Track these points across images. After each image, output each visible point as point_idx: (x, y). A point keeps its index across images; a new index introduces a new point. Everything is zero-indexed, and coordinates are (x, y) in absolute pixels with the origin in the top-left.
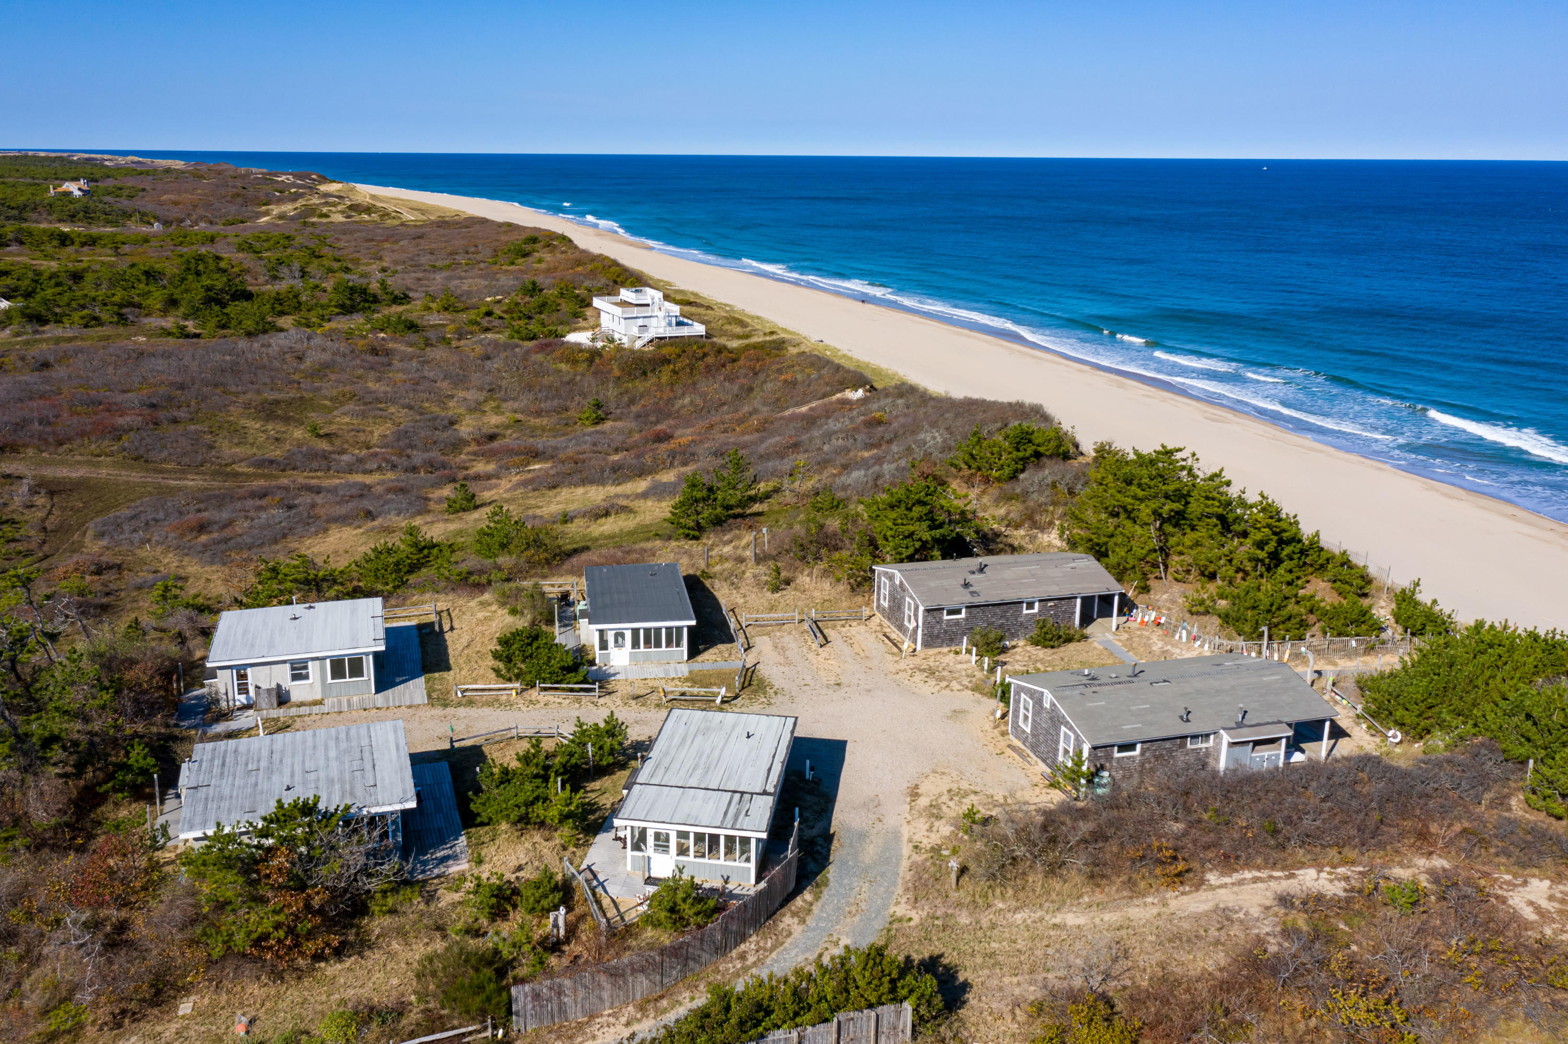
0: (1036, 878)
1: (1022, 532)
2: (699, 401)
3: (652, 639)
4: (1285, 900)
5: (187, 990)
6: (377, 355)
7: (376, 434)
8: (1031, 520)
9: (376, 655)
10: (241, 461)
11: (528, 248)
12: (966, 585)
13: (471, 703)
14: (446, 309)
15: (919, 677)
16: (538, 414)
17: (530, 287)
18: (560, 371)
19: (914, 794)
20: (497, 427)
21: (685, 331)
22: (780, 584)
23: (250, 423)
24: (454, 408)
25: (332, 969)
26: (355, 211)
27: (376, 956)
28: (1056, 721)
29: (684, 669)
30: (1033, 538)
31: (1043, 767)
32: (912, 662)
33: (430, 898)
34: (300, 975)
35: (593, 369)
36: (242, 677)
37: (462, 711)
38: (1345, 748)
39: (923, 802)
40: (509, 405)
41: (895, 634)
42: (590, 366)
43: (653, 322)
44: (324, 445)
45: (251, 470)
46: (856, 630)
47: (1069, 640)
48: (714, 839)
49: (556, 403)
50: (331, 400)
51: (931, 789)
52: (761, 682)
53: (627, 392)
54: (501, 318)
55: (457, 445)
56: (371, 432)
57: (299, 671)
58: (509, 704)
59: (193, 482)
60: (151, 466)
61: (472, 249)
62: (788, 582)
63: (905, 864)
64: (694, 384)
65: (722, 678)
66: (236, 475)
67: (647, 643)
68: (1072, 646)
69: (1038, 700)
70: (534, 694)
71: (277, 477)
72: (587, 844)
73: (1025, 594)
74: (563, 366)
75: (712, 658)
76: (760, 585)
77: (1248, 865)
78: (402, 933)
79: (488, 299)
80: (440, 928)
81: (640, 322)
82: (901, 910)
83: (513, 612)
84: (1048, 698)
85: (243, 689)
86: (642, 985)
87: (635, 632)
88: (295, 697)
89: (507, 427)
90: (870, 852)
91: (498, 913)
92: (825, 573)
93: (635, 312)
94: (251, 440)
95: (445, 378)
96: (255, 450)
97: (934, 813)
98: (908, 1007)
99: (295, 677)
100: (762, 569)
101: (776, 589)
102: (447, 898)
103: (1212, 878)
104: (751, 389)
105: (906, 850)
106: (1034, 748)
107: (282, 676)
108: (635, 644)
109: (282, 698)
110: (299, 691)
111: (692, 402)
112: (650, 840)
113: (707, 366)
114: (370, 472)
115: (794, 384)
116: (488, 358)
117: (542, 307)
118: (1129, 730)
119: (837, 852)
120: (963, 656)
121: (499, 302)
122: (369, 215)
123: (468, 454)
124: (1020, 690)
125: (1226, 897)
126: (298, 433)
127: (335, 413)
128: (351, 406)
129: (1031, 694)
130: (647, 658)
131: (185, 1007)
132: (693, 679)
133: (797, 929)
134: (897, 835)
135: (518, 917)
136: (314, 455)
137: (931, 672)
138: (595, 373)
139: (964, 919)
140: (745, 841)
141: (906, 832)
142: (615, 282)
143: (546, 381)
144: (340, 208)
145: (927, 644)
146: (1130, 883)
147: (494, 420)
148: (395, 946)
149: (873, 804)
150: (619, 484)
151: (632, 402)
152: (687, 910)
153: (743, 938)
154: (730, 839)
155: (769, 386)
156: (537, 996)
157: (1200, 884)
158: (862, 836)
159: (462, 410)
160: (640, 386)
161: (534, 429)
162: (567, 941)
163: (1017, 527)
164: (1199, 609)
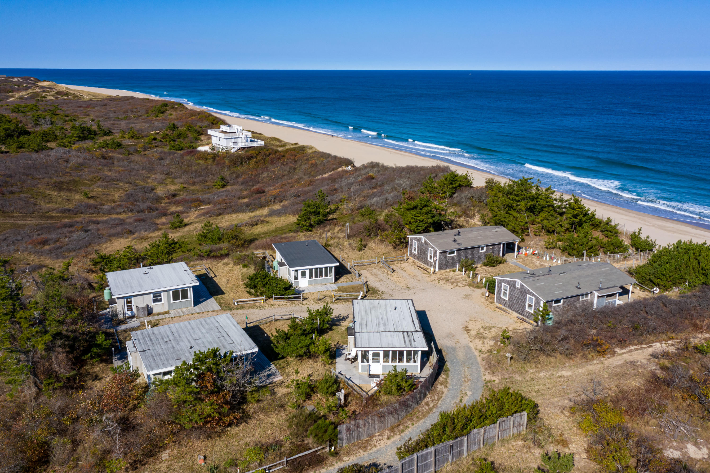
0: (542, 358)
1: (462, 219)
2: (270, 174)
3: (319, 273)
4: (654, 356)
5: (164, 447)
6: (106, 159)
7: (116, 196)
8: (466, 214)
9: (194, 287)
10: (53, 210)
11: (164, 109)
12: (455, 241)
13: (242, 308)
14: (133, 137)
15: (442, 282)
16: (194, 184)
17: (172, 126)
18: (199, 164)
19: (467, 330)
20: (175, 191)
21: (254, 144)
22: (362, 247)
23: (52, 193)
24: (151, 183)
25: (234, 430)
26: (60, 95)
27: (253, 422)
28: (524, 292)
29: (334, 287)
30: (468, 222)
31: (516, 314)
32: (433, 277)
33: (273, 393)
34: (219, 435)
35: (215, 162)
36: (129, 302)
37: (240, 311)
39: (473, 333)
40: (178, 180)
41: (423, 265)
42: (214, 161)
43: (239, 140)
44: (92, 202)
45: (59, 215)
46: (404, 265)
47: (500, 263)
48: (401, 353)
49: (201, 178)
50: (89, 180)
51: (474, 327)
52: (373, 289)
53: (234, 172)
54: (161, 141)
55: (158, 199)
56: (114, 195)
57: (157, 297)
58: (261, 307)
59: (30, 221)
60: (6, 214)
61: (135, 110)
62: (365, 246)
63: (479, 359)
64: (267, 167)
65: (357, 289)
66: (52, 217)
67: (316, 276)
68: (501, 265)
69: (513, 285)
70: (271, 301)
71: (74, 218)
72: (332, 363)
73: (480, 243)
74: (201, 162)
75: (344, 280)
76: (353, 248)
77: (631, 344)
78: (263, 410)
79: (152, 132)
80: (282, 406)
81: (233, 140)
82: (488, 377)
83: (245, 266)
84: (519, 283)
85: (130, 308)
86: (391, 420)
87: (311, 270)
88: (155, 311)
89: (180, 190)
90: (461, 355)
91: (308, 397)
92: (382, 241)
93: (231, 136)
94: (54, 200)
95: (143, 169)
96: (58, 205)
97: (480, 336)
98: (525, 413)
99: (155, 301)
100: (351, 241)
101: (360, 250)
102: (281, 391)
103: (618, 350)
104: (295, 169)
105: (477, 353)
106: (510, 307)
107: (149, 301)
108: (311, 276)
109: (149, 312)
110: (157, 308)
111: (268, 176)
112: (370, 357)
113: (272, 159)
114: (120, 213)
115: (316, 165)
116: (162, 159)
117: (179, 135)
118: (558, 294)
119: (447, 357)
120: (457, 272)
121: (158, 133)
122: (67, 97)
123: (165, 203)
124: (500, 282)
125: (628, 357)
126: (77, 197)
127: (93, 186)
128: (99, 183)
129: (508, 283)
130: (316, 283)
131: (165, 455)
132: (340, 290)
133: (445, 390)
134: (469, 348)
135: (318, 397)
136: (90, 207)
137: (447, 280)
138: (217, 164)
139: (518, 378)
140: (416, 352)
141: (472, 345)
142: (213, 123)
143: (194, 169)
144: (51, 93)
145: (440, 268)
146: (584, 356)
147: (173, 188)
148: (261, 416)
149: (451, 335)
150: (252, 212)
151: (238, 177)
152: (404, 384)
153: (425, 395)
154: (409, 353)
155: (304, 167)
156: (348, 429)
157: (614, 354)
158: (454, 349)
159: (155, 183)
160: (240, 169)
161: (193, 191)
162: (346, 405)
163: (460, 217)
164: (550, 247)
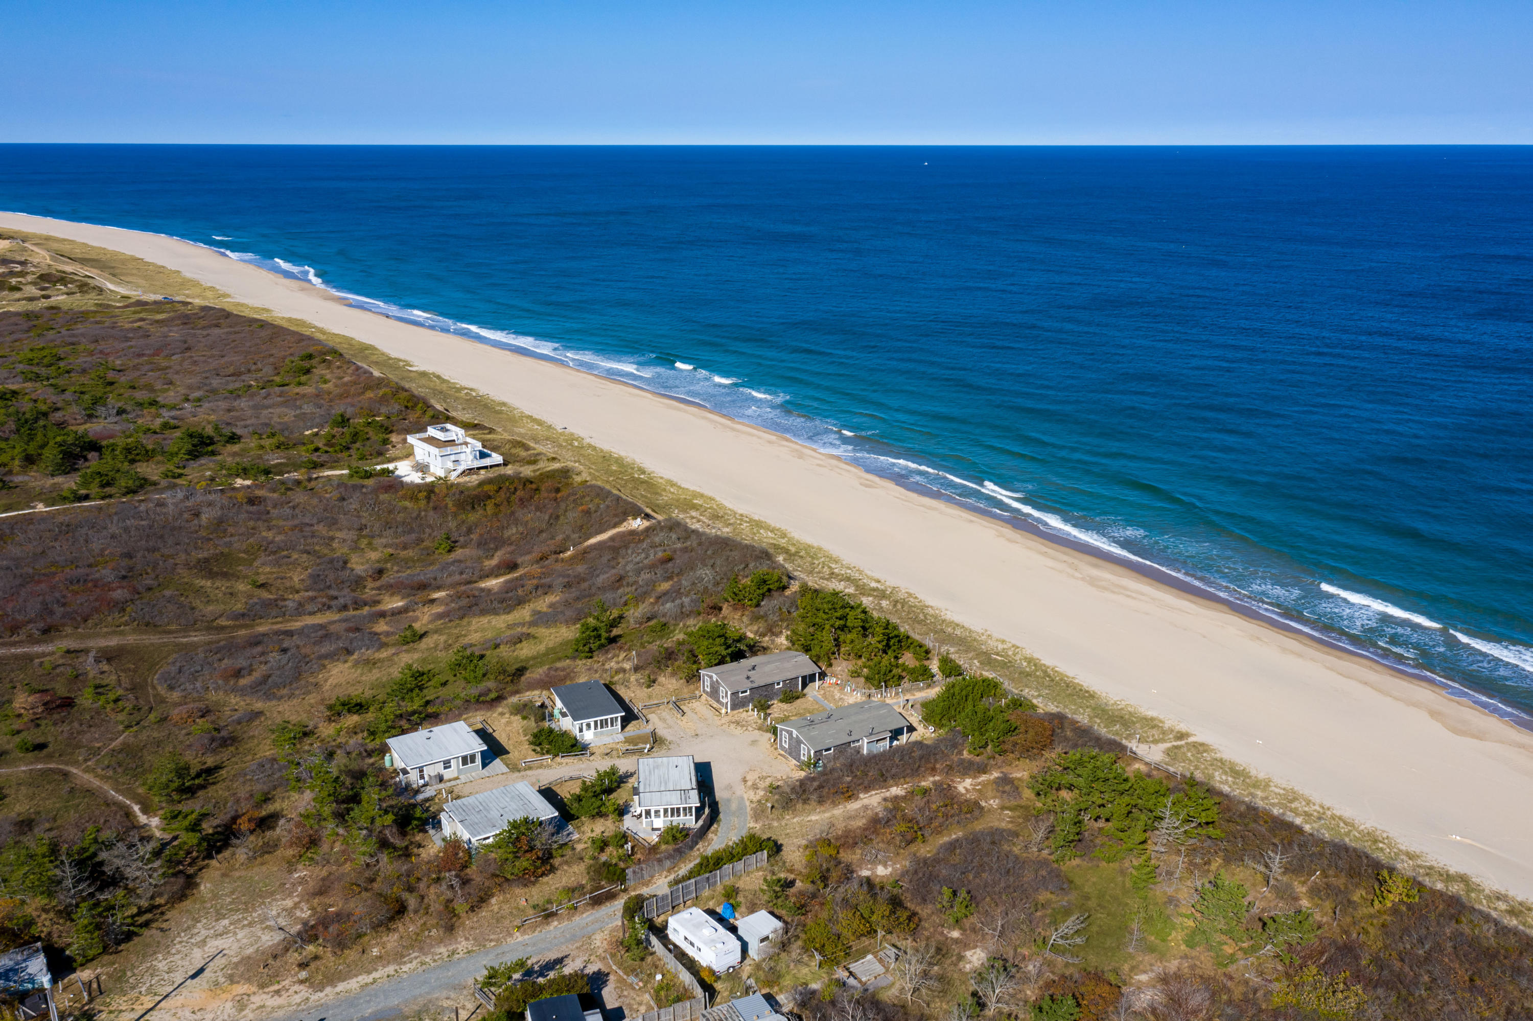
0: (799, 806)
1: (767, 638)
2: (521, 529)
3: (604, 724)
4: (885, 799)
5: (492, 895)
6: (253, 505)
7: (296, 579)
8: (771, 631)
9: (482, 752)
10: (221, 616)
11: (307, 364)
12: (748, 678)
13: (530, 768)
14: (278, 447)
15: (733, 726)
16: (405, 548)
17: (340, 419)
18: (406, 508)
19: (745, 780)
20: (378, 562)
21: (487, 462)
22: (652, 682)
23: (203, 583)
24: (340, 550)
25: (545, 879)
26: (49, 282)
27: (559, 872)
28: (799, 742)
29: (621, 737)
30: (773, 641)
31: (794, 762)
32: (727, 719)
33: (573, 849)
34: (534, 883)
35: (431, 504)
36: (421, 771)
37: (529, 773)
38: (915, 737)
39: (749, 783)
40: (378, 541)
41: (715, 705)
42: (428, 503)
43: (462, 456)
44: (265, 595)
45: (230, 623)
46: (695, 704)
47: (798, 698)
48: (678, 809)
49: (414, 536)
50: (245, 552)
51: (752, 777)
52: (661, 738)
53: (463, 522)
54: (327, 452)
55: (358, 582)
56: (291, 578)
57: (447, 764)
58: (549, 766)
59: (196, 638)
60: (160, 629)
62: (654, 681)
63: (749, 809)
64: (513, 513)
65: (643, 739)
66: (223, 628)
67: (602, 727)
68: (799, 701)
69: (790, 734)
70: (558, 759)
71: (252, 626)
72: (621, 820)
73: (776, 679)
74: (407, 503)
75: (632, 728)
76: (640, 685)
77: (874, 789)
78: (566, 863)
79: (307, 433)
80: (582, 859)
81: (453, 458)
82: (752, 825)
83: (524, 718)
84: (795, 733)
85: (422, 777)
86: (668, 863)
87: (596, 722)
88: (446, 777)
89: (386, 561)
90: (734, 806)
91: (602, 850)
92: (673, 674)
93: (449, 450)
94: (212, 597)
95: (319, 522)
96: (222, 607)
97: (755, 787)
98: (765, 852)
99: (445, 768)
100: (639, 675)
101: (649, 686)
102: (579, 847)
103: (861, 796)
104: (558, 517)
105: (748, 803)
106: (790, 754)
107: (440, 768)
108: (596, 727)
109: (441, 779)
110: (448, 774)
111: (517, 532)
112: (653, 814)
113: (521, 500)
114: (314, 613)
115: (588, 513)
116: (344, 499)
117: (355, 436)
118: (829, 742)
119: (722, 808)
120: (750, 713)
121: (317, 434)
122: (65, 286)
123: (373, 589)
124: (782, 730)
125: (866, 802)
126: (242, 587)
127: (255, 564)
128: (263, 558)
129: (787, 731)
130: (602, 733)
131: (493, 901)
132: (628, 741)
133: (715, 838)
134: (742, 798)
135: (610, 850)
136: (267, 605)
137: (737, 723)
138: (435, 508)
139: (775, 824)
140: (690, 808)
141: (746, 796)
142: (407, 407)
143: (400, 517)
144: (30, 278)
145: (732, 709)
146: (833, 802)
147: (374, 556)
148: (565, 867)
149: (729, 787)
150: (509, 613)
151: (469, 531)
152: (678, 835)
153: (697, 843)
154: (685, 809)
155: (571, 515)
156: (634, 872)
157: (857, 798)
158: (729, 800)
159: (345, 550)
160: (472, 517)
161: (406, 561)
162: (633, 854)
163: (764, 635)
164: (855, 674)
